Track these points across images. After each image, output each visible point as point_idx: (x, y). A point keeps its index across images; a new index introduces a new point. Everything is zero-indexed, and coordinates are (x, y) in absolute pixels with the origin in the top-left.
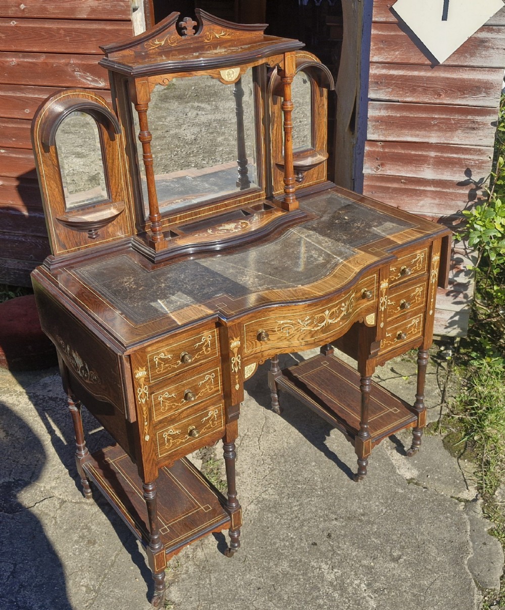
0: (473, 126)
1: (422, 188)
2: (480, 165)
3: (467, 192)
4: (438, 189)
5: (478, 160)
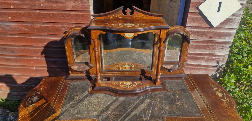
0: (222, 48)
1: (200, 68)
2: (222, 61)
3: (216, 69)
4: (206, 68)
5: (222, 59)
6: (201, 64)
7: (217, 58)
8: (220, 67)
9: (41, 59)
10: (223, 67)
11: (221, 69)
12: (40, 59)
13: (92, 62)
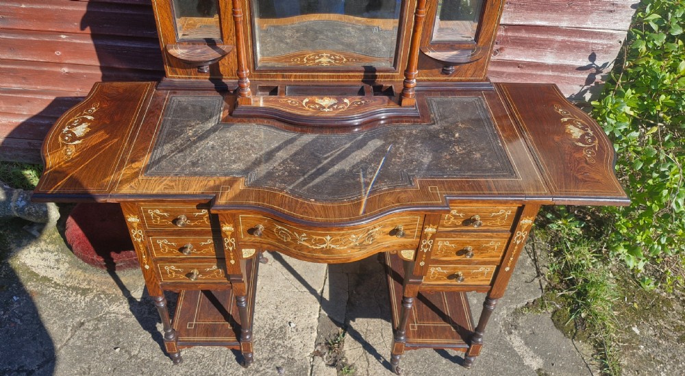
0: (611, 8)
1: (539, 73)
4: (556, 74)
5: (606, 45)
6: (543, 62)
7: (593, 43)
8: (599, 70)
9: (82, 42)
10: (605, 71)
11: (598, 77)
12: (78, 41)
13: (225, 39)
